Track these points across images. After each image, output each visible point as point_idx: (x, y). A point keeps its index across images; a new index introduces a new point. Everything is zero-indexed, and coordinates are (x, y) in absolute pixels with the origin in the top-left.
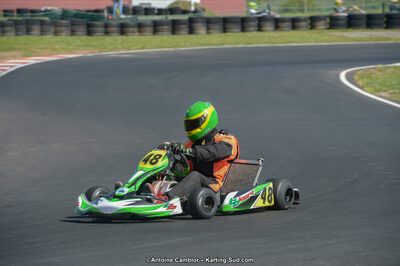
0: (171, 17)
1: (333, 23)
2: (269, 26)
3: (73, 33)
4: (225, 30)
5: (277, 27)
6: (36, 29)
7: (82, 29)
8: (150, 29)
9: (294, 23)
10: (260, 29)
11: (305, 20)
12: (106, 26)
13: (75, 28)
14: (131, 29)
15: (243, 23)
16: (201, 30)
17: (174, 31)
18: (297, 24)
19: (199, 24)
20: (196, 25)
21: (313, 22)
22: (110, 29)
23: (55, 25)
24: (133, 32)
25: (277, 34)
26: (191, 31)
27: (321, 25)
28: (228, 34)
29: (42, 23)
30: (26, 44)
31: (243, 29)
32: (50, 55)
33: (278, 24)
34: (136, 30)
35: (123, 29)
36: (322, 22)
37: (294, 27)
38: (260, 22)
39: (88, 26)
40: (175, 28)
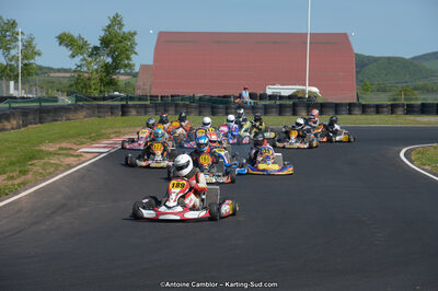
0: (278, 102)
1: (410, 110)
2: (357, 111)
4: (322, 113)
5: (364, 112)
6: (172, 109)
7: (209, 110)
9: (378, 109)
10: (350, 113)
11: (387, 106)
12: (227, 108)
13: (202, 109)
15: (337, 108)
16: (303, 112)
17: (280, 114)
18: (381, 109)
19: (302, 108)
20: (298, 108)
21: (393, 108)
23: (186, 106)
24: (248, 113)
25: (363, 117)
26: (295, 113)
27: (400, 111)
28: (324, 116)
29: (176, 105)
31: (336, 112)
33: (364, 109)
36: (401, 109)
37: (378, 112)
38: (350, 108)
39: (213, 108)
40: (281, 110)
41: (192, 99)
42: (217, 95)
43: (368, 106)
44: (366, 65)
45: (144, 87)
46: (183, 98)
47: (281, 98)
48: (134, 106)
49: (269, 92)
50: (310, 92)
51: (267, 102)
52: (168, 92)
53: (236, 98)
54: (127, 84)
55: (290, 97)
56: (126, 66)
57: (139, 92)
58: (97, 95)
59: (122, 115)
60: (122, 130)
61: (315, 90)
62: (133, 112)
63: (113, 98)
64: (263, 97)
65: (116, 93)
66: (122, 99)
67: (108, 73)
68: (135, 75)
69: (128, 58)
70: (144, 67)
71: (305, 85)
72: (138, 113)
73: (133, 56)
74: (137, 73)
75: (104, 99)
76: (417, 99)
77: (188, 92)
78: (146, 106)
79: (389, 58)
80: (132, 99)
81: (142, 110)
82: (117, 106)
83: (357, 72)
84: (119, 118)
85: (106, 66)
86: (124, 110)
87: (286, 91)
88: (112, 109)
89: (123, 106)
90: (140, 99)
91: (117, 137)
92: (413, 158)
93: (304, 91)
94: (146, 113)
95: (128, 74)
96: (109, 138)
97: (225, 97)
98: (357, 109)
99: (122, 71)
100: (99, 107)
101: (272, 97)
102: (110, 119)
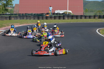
1: (100, 17)
2: (83, 18)
3: (34, 19)
4: (72, 19)
5: (85, 18)
6: (25, 18)
7: (37, 18)
8: (53, 18)
9: (90, 17)
11: (93, 16)
12: (43, 17)
14: (49, 18)
15: (77, 17)
16: (66, 18)
17: (59, 19)
18: (91, 17)
19: (66, 17)
20: (65, 17)
21: (95, 17)
22: (43, 18)
23: (30, 17)
24: (49, 19)
26: (64, 19)
27: (97, 17)
28: (73, 19)
30: (21, 21)
31: (77, 18)
32: (26, 24)
33: (86, 17)
34: (50, 18)
35: (47, 18)
37: (90, 18)
38: (81, 17)
39: (38, 17)
40: (60, 18)
41: (32, 14)
42: (39, 13)
43: (87, 16)
44: (87, 4)
45: (16, 11)
46: (29, 14)
47: (60, 14)
48: (13, 17)
49: (56, 12)
50: (69, 12)
51: (55, 15)
52: (24, 13)
53: (45, 14)
54: (11, 10)
55: (62, 14)
56: (11, 4)
57: (15, 13)
58: (1, 14)
59: (9, 20)
60: (9, 24)
61: (70, 11)
62: (13, 19)
63: (6, 14)
64: (54, 14)
65: (8, 13)
66: (9, 15)
67: (5, 7)
68: (13, 8)
69: (11, 2)
70: (16, 5)
71: (67, 10)
72: (15, 19)
73: (13, 1)
74: (14, 7)
75: (3, 15)
76: (103, 14)
77: (30, 13)
78: (17, 17)
79: (94, 1)
80: (12, 14)
81: (16, 18)
82: (7, 17)
83: (84, 6)
84: (8, 20)
85: (4, 4)
86: (10, 18)
87: (61, 12)
88: (6, 18)
89: (9, 17)
90: (15, 14)
91: (7, 26)
92: (100, 32)
93: (67, 12)
94: (17, 19)
95: (11, 7)
96: (5, 27)
97: (42, 14)
98: (83, 17)
99: (9, 6)
100: (2, 17)
101: (57, 14)
102: (5, 21)
